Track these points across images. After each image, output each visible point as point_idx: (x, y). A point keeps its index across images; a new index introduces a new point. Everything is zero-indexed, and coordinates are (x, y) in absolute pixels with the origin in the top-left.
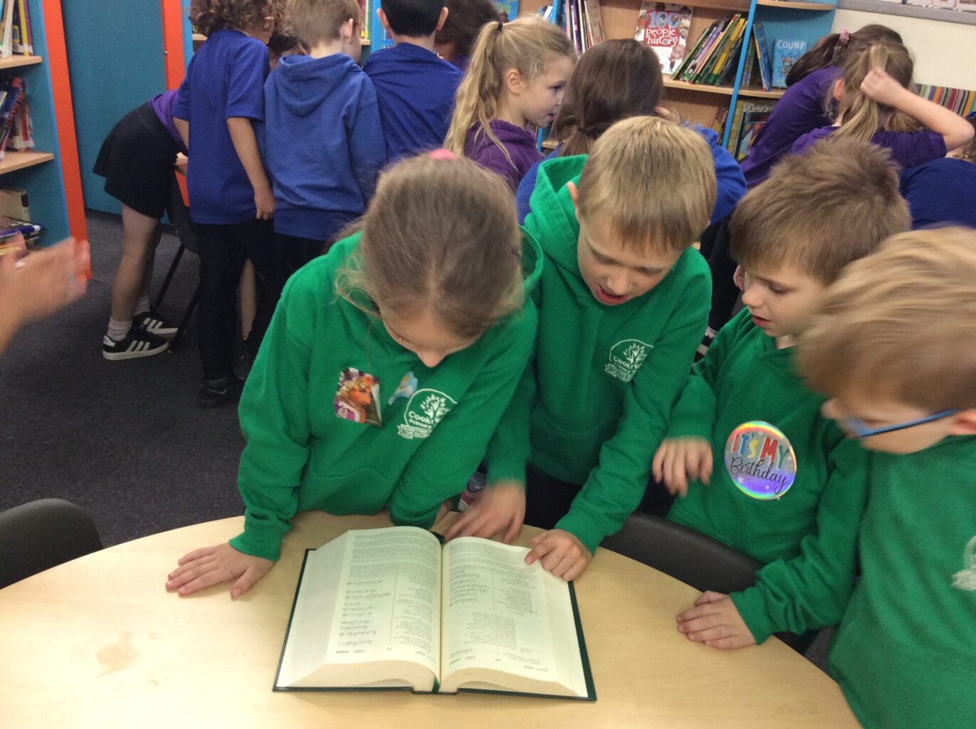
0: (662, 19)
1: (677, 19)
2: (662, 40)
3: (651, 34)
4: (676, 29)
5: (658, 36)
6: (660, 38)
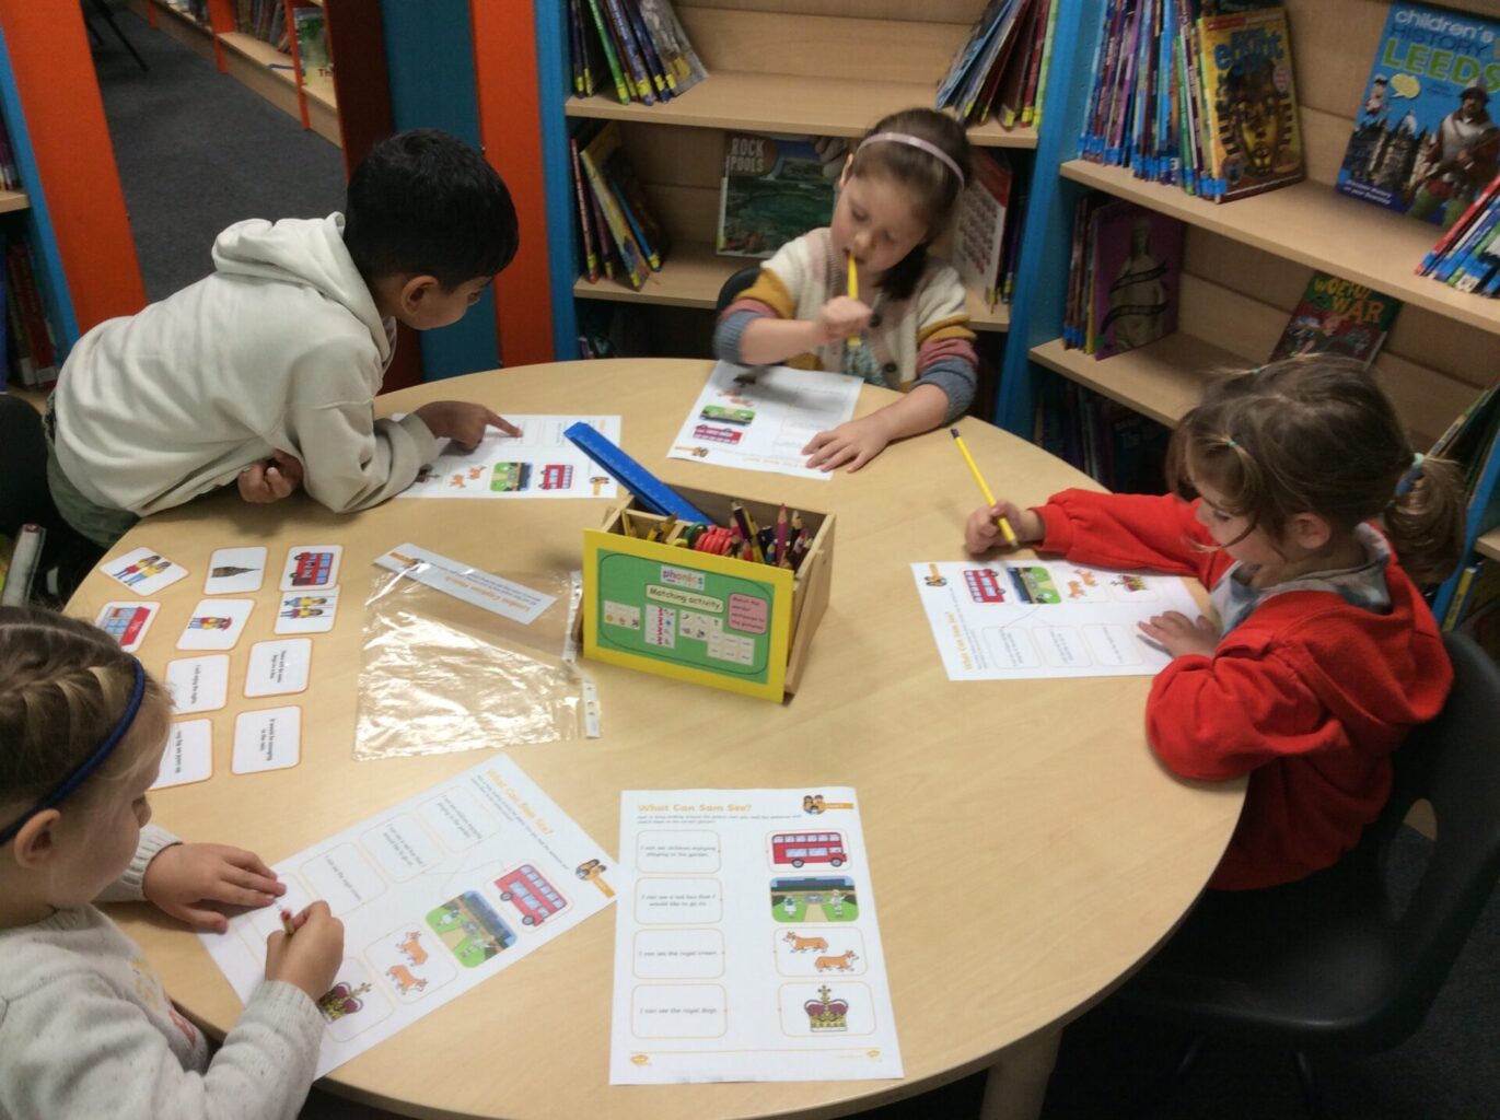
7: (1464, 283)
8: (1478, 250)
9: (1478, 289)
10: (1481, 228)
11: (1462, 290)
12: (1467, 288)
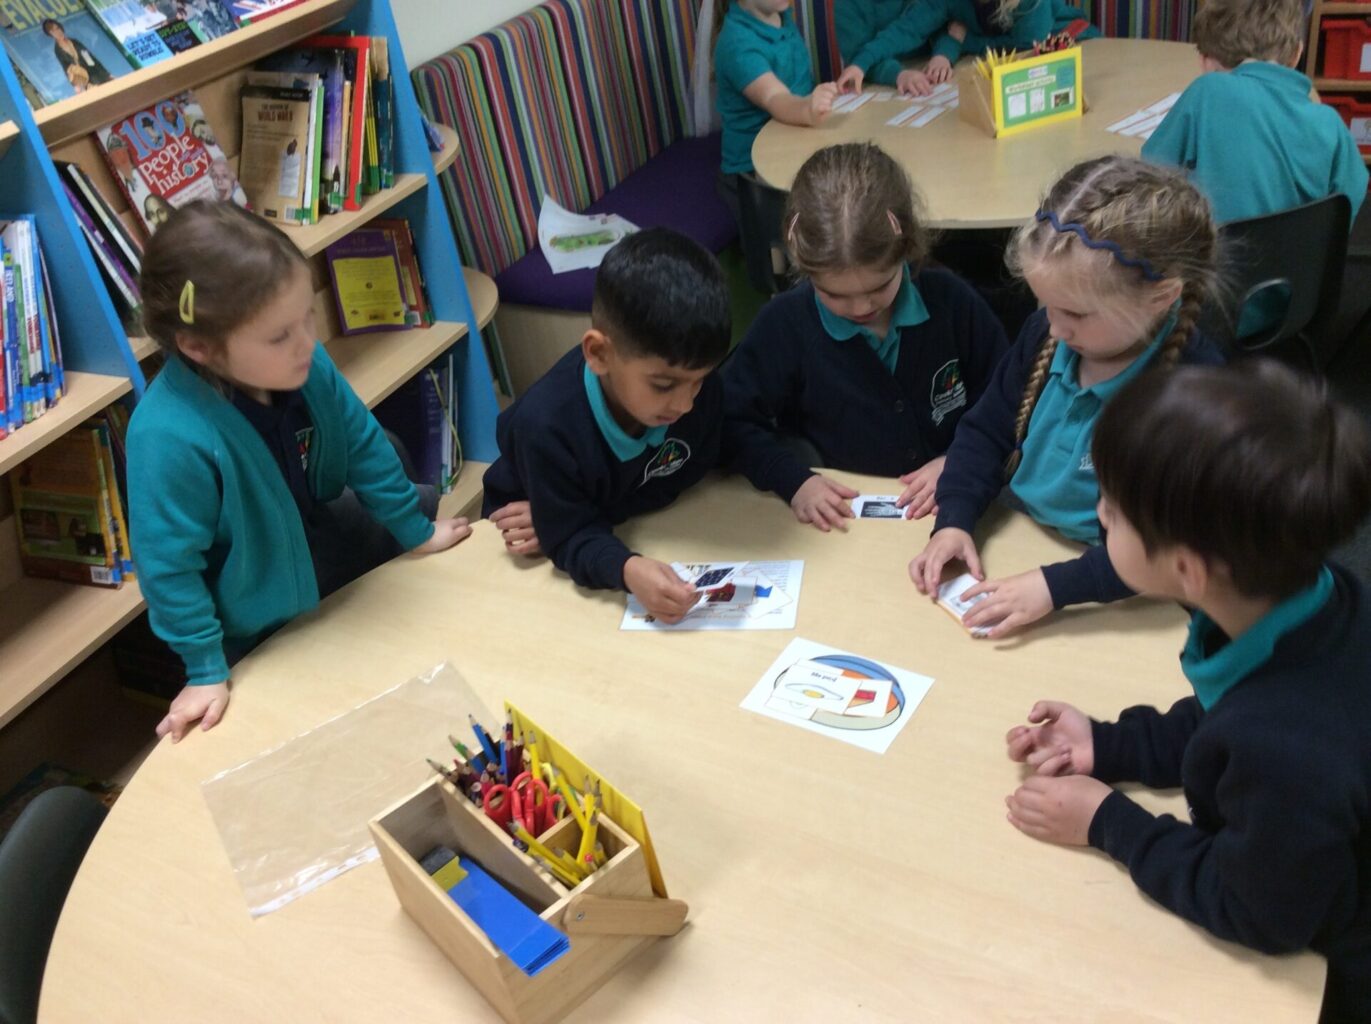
0: (148, 129)
1: (175, 115)
2: (180, 169)
3: (153, 172)
4: (187, 133)
5: (169, 167)
6: (175, 168)
7: (38, 410)
8: (26, 381)
9: (49, 403)
10: (13, 367)
11: (42, 415)
12: (43, 410)
